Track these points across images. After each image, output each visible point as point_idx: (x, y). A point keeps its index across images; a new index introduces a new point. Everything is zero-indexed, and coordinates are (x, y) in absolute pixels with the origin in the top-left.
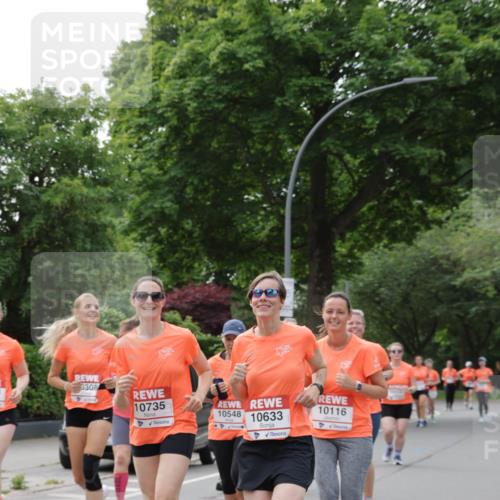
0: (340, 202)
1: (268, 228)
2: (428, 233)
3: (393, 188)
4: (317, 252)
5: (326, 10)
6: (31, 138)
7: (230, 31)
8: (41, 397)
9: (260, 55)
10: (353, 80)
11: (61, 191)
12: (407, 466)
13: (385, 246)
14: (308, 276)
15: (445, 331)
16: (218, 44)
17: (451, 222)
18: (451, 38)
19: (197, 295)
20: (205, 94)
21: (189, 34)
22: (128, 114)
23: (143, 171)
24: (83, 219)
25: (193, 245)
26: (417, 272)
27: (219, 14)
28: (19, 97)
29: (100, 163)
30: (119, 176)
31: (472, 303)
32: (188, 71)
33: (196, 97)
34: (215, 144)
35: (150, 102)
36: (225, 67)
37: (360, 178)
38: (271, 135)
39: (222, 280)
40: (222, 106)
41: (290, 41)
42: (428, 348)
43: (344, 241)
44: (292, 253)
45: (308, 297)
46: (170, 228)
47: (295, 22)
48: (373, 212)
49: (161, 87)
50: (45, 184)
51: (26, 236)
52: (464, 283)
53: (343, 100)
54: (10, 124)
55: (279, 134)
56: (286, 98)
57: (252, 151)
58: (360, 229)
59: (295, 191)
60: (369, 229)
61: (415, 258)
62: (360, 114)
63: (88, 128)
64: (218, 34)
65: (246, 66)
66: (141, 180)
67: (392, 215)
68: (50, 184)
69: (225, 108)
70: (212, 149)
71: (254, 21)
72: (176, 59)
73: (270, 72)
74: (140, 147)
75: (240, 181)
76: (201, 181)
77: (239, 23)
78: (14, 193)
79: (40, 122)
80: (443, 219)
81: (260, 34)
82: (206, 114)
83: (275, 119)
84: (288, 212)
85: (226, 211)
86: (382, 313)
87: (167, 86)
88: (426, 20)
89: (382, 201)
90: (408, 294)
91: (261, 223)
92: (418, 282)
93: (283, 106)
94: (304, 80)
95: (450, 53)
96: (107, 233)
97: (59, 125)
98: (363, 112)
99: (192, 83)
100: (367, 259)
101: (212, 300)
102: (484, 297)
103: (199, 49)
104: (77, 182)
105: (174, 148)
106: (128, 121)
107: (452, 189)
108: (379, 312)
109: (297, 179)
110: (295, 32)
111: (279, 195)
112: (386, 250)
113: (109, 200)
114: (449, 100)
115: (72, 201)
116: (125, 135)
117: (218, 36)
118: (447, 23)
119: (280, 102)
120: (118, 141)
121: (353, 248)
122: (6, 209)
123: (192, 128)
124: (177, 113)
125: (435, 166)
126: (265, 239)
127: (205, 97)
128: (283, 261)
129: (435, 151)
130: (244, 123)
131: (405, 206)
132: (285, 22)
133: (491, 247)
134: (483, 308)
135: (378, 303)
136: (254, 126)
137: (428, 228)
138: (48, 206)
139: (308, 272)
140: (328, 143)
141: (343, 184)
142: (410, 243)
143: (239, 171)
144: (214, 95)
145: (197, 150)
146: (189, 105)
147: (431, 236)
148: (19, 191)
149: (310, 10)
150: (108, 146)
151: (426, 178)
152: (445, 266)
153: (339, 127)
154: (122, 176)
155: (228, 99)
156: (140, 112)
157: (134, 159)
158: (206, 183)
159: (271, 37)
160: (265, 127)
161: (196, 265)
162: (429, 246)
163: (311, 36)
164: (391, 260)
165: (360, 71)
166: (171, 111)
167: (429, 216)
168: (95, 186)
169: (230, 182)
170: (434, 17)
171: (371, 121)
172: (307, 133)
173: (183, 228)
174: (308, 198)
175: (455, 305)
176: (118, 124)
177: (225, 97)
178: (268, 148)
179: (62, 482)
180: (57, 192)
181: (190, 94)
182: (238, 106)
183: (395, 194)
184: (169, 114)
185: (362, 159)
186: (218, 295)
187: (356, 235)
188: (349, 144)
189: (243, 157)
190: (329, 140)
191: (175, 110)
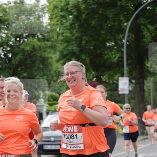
1: (117, 57)
4: (138, 67)
11: (29, 44)
14: (134, 76)
20: (88, 1)
22: (56, 10)
23: (64, 35)
24: (39, 55)
28: (8, 4)
30: (53, 37)
33: (85, 3)
34: (93, 23)
35: (65, 5)
37: (155, 35)
38: (117, 18)
39: (99, 79)
44: (127, 67)
45: (135, 85)
50: (22, 42)
51: (14, 63)
53: (146, 2)
54: (5, 16)
55: (120, 17)
56: (122, 2)
57: (109, 25)
59: (128, 41)
66: (63, 39)
68: (24, 41)
69: (97, 7)
70: (92, 25)
74: (62, 24)
75: (105, 38)
76: (89, 38)
82: (89, 10)
83: (118, 11)
84: (125, 50)
91: (114, 55)
93: (121, 5)
96: (49, 61)
104: (35, 40)
105: (76, 25)
106: (56, 13)
109: (128, 36)
113: (50, 47)
115: (33, 48)
116: (56, 20)
119: (120, 3)
120: (52, 23)
122: (5, 52)
123: (84, 16)
126: (117, 62)
127: (88, 3)
128: (123, 70)
130: (105, 13)
136: (109, 14)
138: (23, 50)
139: (134, 75)
141: (148, 38)
143: (104, 34)
144: (92, 2)
145: (86, 25)
146: (81, 6)
148: (11, 45)
150: (49, 24)
154: (55, 37)
156: (61, 10)
157: (60, 29)
160: (114, 14)
166: (74, 9)
168: (44, 41)
169: (100, 38)
172: (131, 17)
173: (82, 58)
174: (133, 44)
176: (52, 15)
177: (97, 2)
178: (116, 24)
180: (27, 44)
181: (82, 1)
182: (102, 6)
184: (72, 11)
185: (155, 27)
189: (105, 28)
190: (141, 19)
191: (76, 9)
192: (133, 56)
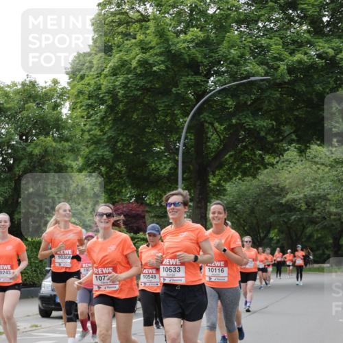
0: (212, 152)
1: (168, 168)
2: (265, 171)
3: (244, 144)
4: (198, 183)
5: (202, 35)
6: (20, 112)
7: (145, 48)
8: (27, 273)
9: (163, 62)
10: (220, 78)
11: (39, 145)
12: (255, 312)
13: (240, 179)
15: (276, 230)
16: (138, 55)
17: (279, 164)
18: (278, 54)
19: (125, 209)
20: (129, 85)
21: (119, 49)
22: (81, 97)
23: (91, 132)
24: (53, 162)
25: (122, 178)
26: (259, 195)
27: (138, 37)
28: (13, 87)
29: (64, 128)
30: (75, 136)
31: (292, 213)
32: (118, 71)
33: (123, 87)
34: (135, 116)
35: (95, 90)
36: (141, 69)
37: (224, 137)
38: (169, 111)
39: (140, 199)
40: (140, 93)
41: (181, 54)
42: (266, 241)
43: (214, 176)
44: (183, 183)
45: (193, 210)
46: (107, 168)
47: (184, 43)
48: (232, 158)
49: (102, 81)
50: (29, 141)
51: (17, 173)
52: (287, 201)
53: (214, 90)
54: (8, 103)
55: (175, 110)
56: (179, 88)
57: (158, 121)
58: (225, 169)
59: (185, 145)
60: (230, 169)
61: (258, 186)
62: (225, 98)
63: (56, 106)
64: (137, 49)
65: (155, 69)
66: (89, 138)
67: (243, 160)
68: (32, 140)
70: (133, 119)
71: (159, 41)
72: (111, 64)
73: (169, 73)
74: (88, 118)
75: (150, 139)
76: (127, 139)
77: (150, 42)
78: (10, 146)
79: (26, 102)
80: (275, 163)
81: (163, 49)
82: (130, 98)
83: (172, 101)
84: (180, 158)
85: (142, 158)
86: (238, 220)
87: (106, 80)
88: (263, 42)
89: (238, 151)
90: (253, 208)
91: (164, 165)
92: (259, 201)
93: (177, 93)
94: (190, 78)
95: (278, 63)
97: (38, 104)
98: (226, 97)
99: (121, 79)
100: (229, 187)
101: (134, 212)
102: (299, 210)
103: (125, 58)
104: (49, 139)
105: (110, 118)
106: (81, 102)
107: (280, 145)
108: (236, 219)
109: (186, 138)
110: (184, 48)
111: (175, 147)
112: (240, 181)
113: (69, 151)
114: (277, 90)
115: (46, 151)
116: (79, 110)
117: (137, 50)
118: (276, 44)
119: (175, 90)
120: (75, 114)
121: (220, 180)
122: (5, 157)
124: (111, 97)
125: (269, 130)
126: (167, 175)
127: (128, 88)
129: (269, 121)
130: (153, 103)
131: (252, 155)
132: (178, 42)
133: (304, 180)
134: (299, 217)
135: (236, 214)
136: (159, 105)
137: (266, 168)
138: (31, 154)
140: (205, 116)
141: (214, 141)
142: (254, 177)
143: (150, 133)
144: (134, 86)
145: (124, 120)
146: (119, 92)
147: (267, 173)
148: (13, 145)
149: (193, 35)
150: (70, 117)
151: (264, 138)
152: (276, 191)
153: (211, 106)
154: (78, 136)
155: (143, 89)
156: (89, 97)
157: (85, 125)
158: (130, 140)
159: (170, 51)
160: (166, 106)
161: (124, 191)
162: (266, 179)
163: (193, 51)
164: (244, 188)
165: (224, 72)
166: (108, 96)
167: (266, 161)
168: (60, 142)
169: (144, 139)
170: (268, 41)
171: (231, 103)
172: (192, 110)
173: (115, 168)
174: (192, 149)
175: (282, 215)
176: (75, 103)
177: (141, 87)
178: (168, 119)
179: (41, 326)
180: (36, 145)
181: (119, 85)
182: (149, 93)
183: (245, 147)
184: (107, 98)
185: (226, 126)
186: (137, 209)
187: (222, 172)
188: (218, 117)
189: (152, 125)
190: (205, 114)
191: (111, 95)
192: (191, 167)
